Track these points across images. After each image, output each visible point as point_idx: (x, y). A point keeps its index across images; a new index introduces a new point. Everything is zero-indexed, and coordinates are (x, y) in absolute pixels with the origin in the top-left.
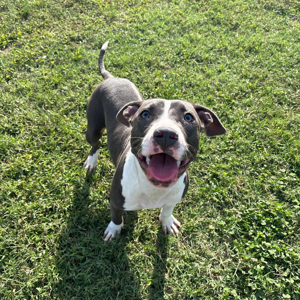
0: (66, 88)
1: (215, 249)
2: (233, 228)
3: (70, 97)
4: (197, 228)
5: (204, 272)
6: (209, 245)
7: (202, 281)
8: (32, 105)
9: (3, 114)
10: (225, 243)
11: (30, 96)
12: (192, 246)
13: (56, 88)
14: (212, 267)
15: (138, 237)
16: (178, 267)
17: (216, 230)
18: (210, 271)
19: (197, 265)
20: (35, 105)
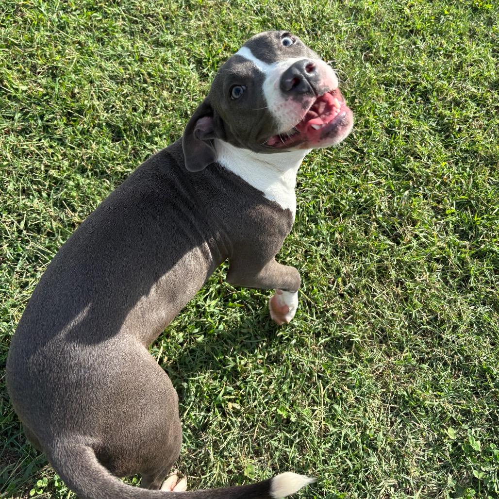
0: (422, 45)
1: (426, 467)
2: (487, 469)
3: (414, 63)
4: (427, 412)
5: (375, 480)
6: (422, 453)
7: (359, 488)
8: (354, 42)
9: (308, 31)
10: (450, 476)
11: (362, 26)
12: (394, 427)
13: (407, 38)
14: (394, 486)
15: (328, 339)
16: (343, 433)
17: (454, 444)
18: (384, 489)
19: (374, 459)
20: (358, 44)
